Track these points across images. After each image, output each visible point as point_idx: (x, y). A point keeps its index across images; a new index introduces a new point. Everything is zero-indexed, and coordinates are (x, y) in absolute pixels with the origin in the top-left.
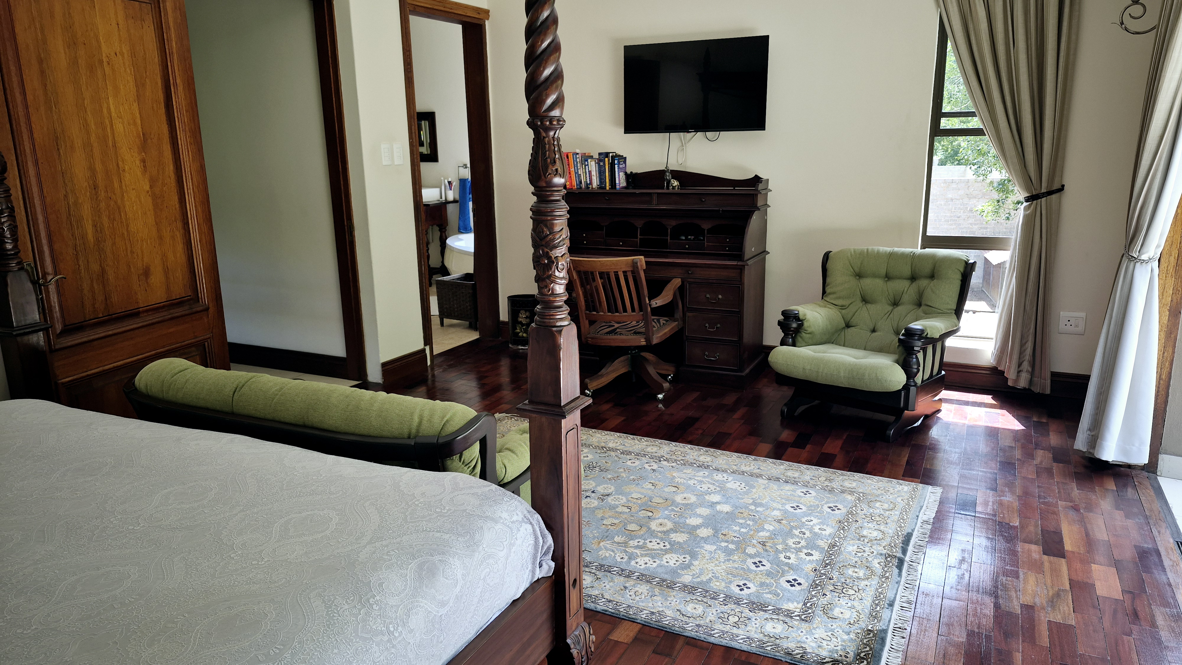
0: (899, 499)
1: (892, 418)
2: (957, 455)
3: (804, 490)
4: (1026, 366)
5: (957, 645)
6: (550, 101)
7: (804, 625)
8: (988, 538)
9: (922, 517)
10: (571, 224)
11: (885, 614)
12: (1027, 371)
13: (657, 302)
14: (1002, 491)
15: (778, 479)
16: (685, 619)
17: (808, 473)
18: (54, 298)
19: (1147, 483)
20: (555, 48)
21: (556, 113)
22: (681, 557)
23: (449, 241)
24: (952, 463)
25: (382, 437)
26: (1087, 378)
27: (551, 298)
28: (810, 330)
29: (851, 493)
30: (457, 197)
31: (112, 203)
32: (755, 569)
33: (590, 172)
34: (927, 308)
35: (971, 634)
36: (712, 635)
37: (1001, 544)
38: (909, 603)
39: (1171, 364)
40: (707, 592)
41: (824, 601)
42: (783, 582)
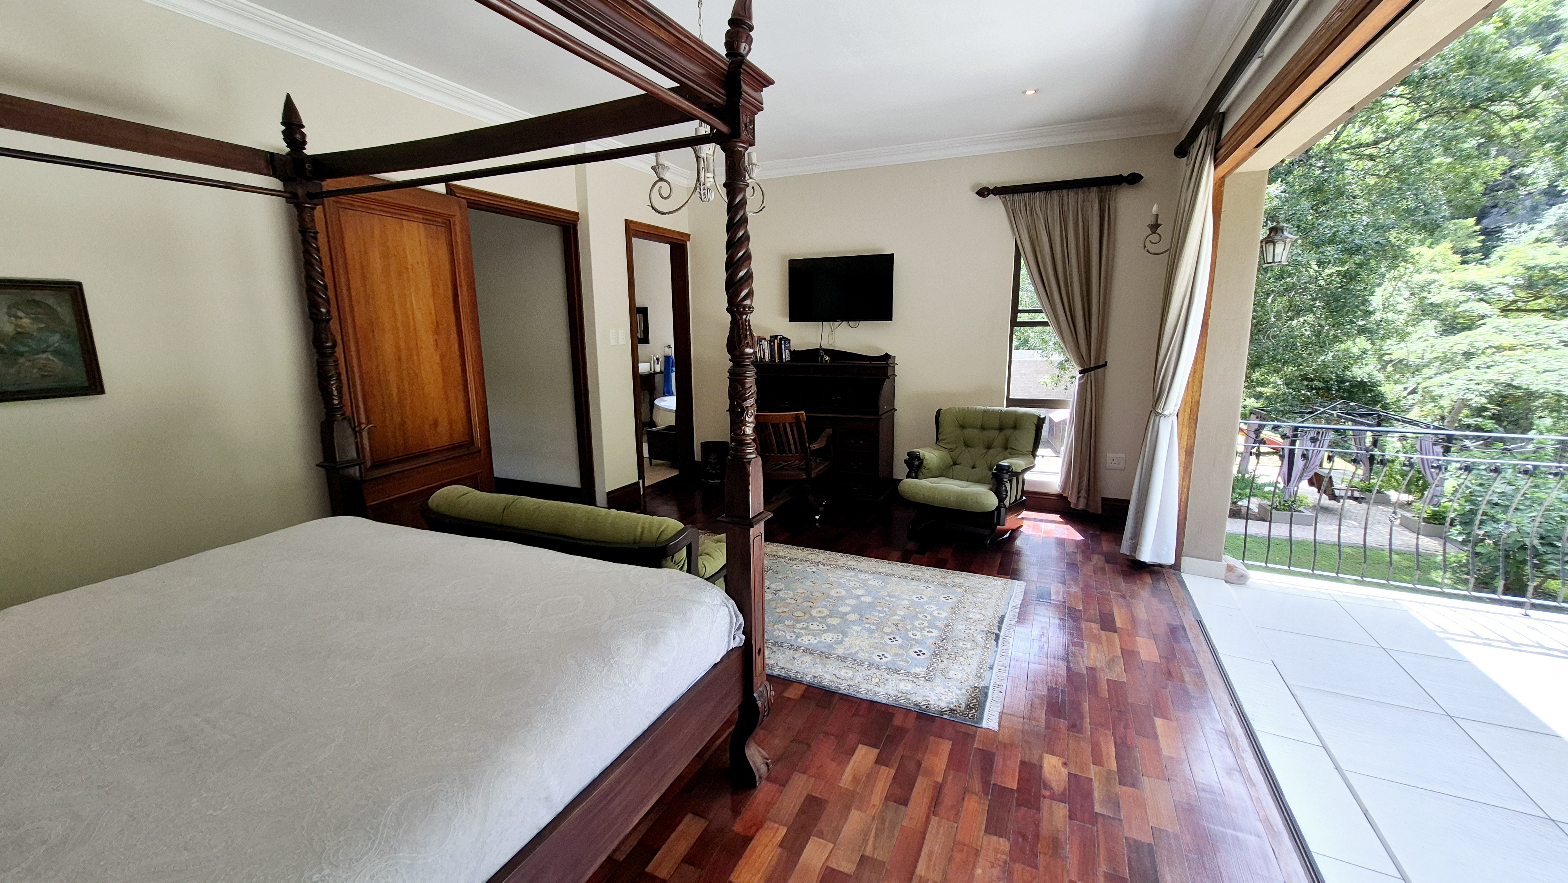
0: (995, 591)
1: (988, 532)
2: (1036, 559)
3: (926, 585)
4: (1083, 493)
5: (1041, 698)
6: (743, 294)
7: (928, 684)
8: (1060, 619)
9: (1012, 604)
10: (758, 382)
11: (987, 675)
12: (1084, 497)
13: (815, 446)
14: (1069, 584)
15: (906, 577)
16: (839, 681)
17: (928, 572)
18: (366, 442)
19: (1174, 577)
20: (748, 257)
21: (747, 302)
22: (836, 636)
23: (657, 402)
24: (1032, 564)
25: (614, 543)
26: (1128, 502)
27: (743, 437)
28: (927, 467)
29: (960, 587)
30: (663, 369)
31: (411, 372)
32: (890, 643)
33: (764, 350)
34: (1012, 451)
35: (1050, 689)
36: (859, 692)
37: (1069, 623)
38: (1004, 666)
39: (1188, 491)
40: (855, 660)
41: (942, 666)
42: (911, 652)
